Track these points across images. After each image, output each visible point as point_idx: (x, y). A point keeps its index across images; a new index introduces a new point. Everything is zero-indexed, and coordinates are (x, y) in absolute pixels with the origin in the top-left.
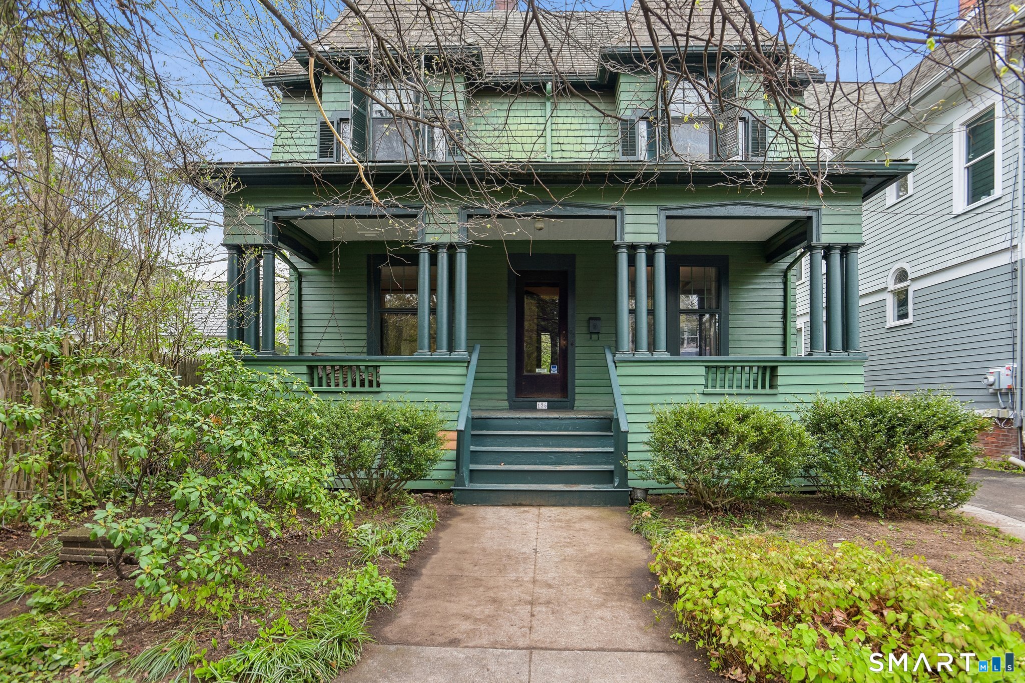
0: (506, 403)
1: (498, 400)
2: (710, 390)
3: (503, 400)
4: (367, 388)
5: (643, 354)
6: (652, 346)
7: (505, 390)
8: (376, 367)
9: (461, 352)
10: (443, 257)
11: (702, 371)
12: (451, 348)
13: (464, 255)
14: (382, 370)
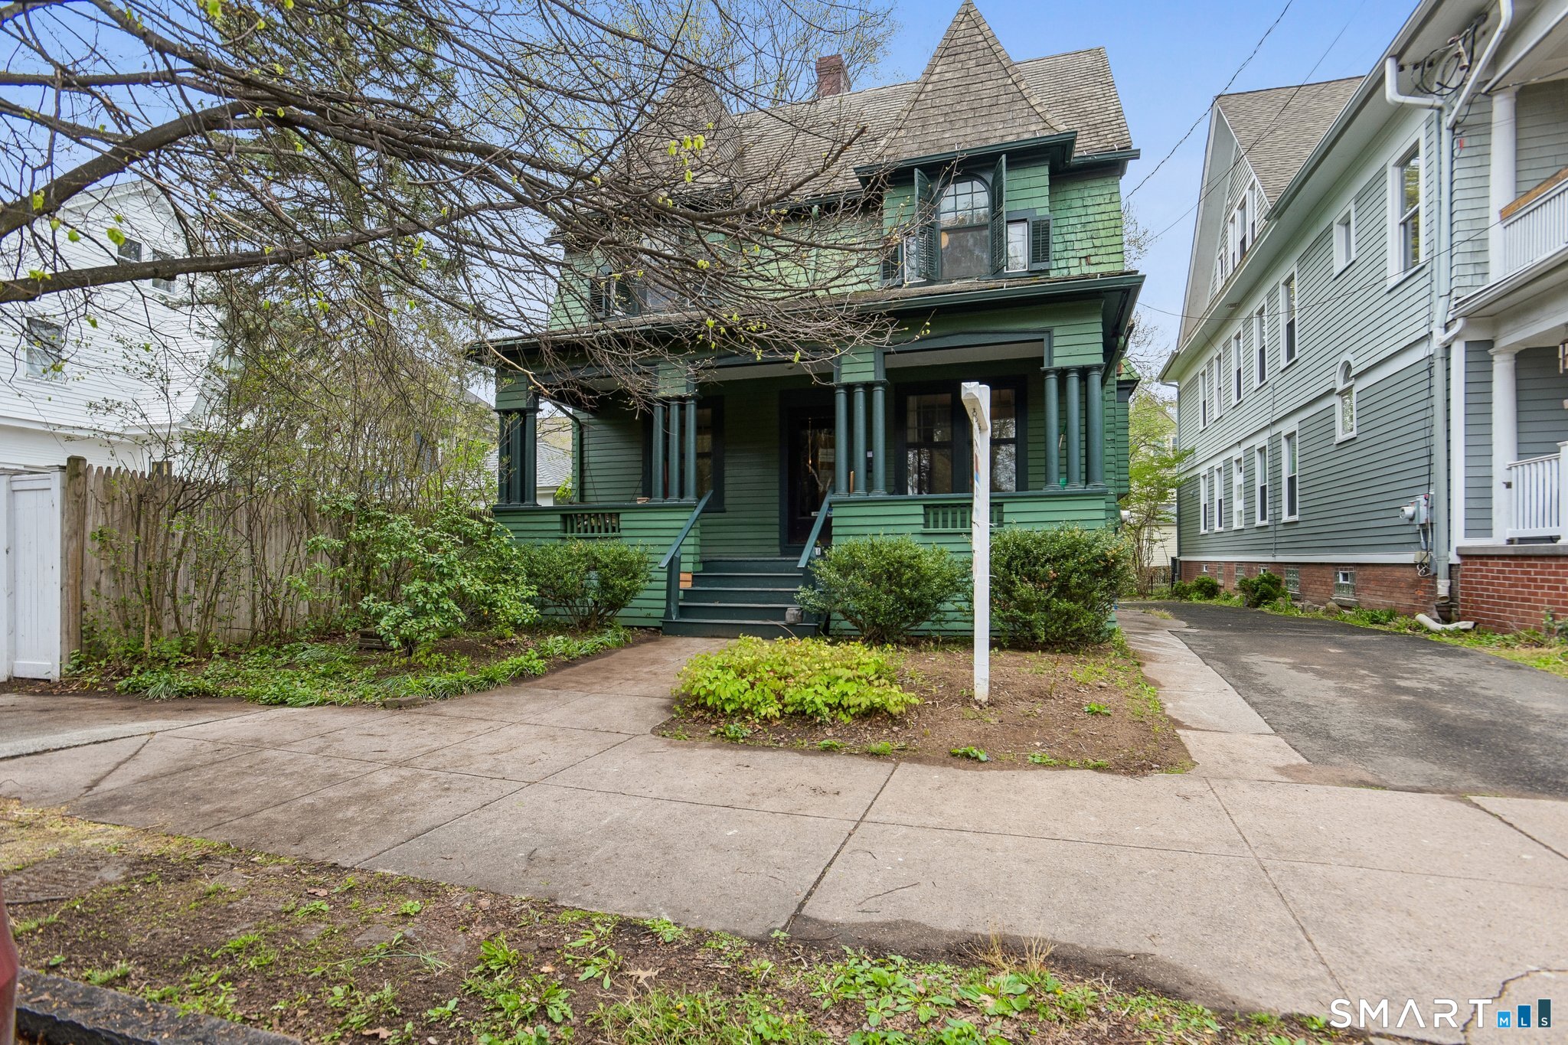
0: (777, 549)
1: (770, 546)
2: (932, 530)
3: (774, 546)
4: (610, 534)
5: (860, 493)
6: (870, 486)
7: (777, 535)
8: (618, 515)
9: (690, 499)
10: (675, 411)
11: (920, 510)
12: (682, 494)
13: (693, 407)
14: (622, 517)
